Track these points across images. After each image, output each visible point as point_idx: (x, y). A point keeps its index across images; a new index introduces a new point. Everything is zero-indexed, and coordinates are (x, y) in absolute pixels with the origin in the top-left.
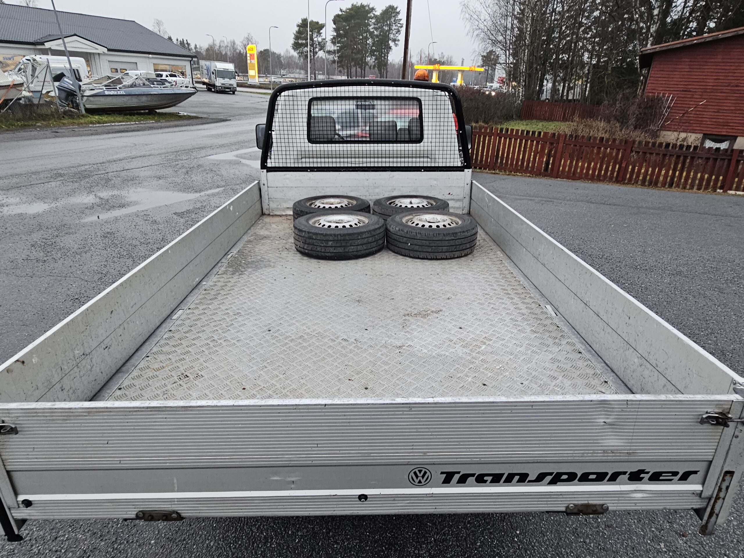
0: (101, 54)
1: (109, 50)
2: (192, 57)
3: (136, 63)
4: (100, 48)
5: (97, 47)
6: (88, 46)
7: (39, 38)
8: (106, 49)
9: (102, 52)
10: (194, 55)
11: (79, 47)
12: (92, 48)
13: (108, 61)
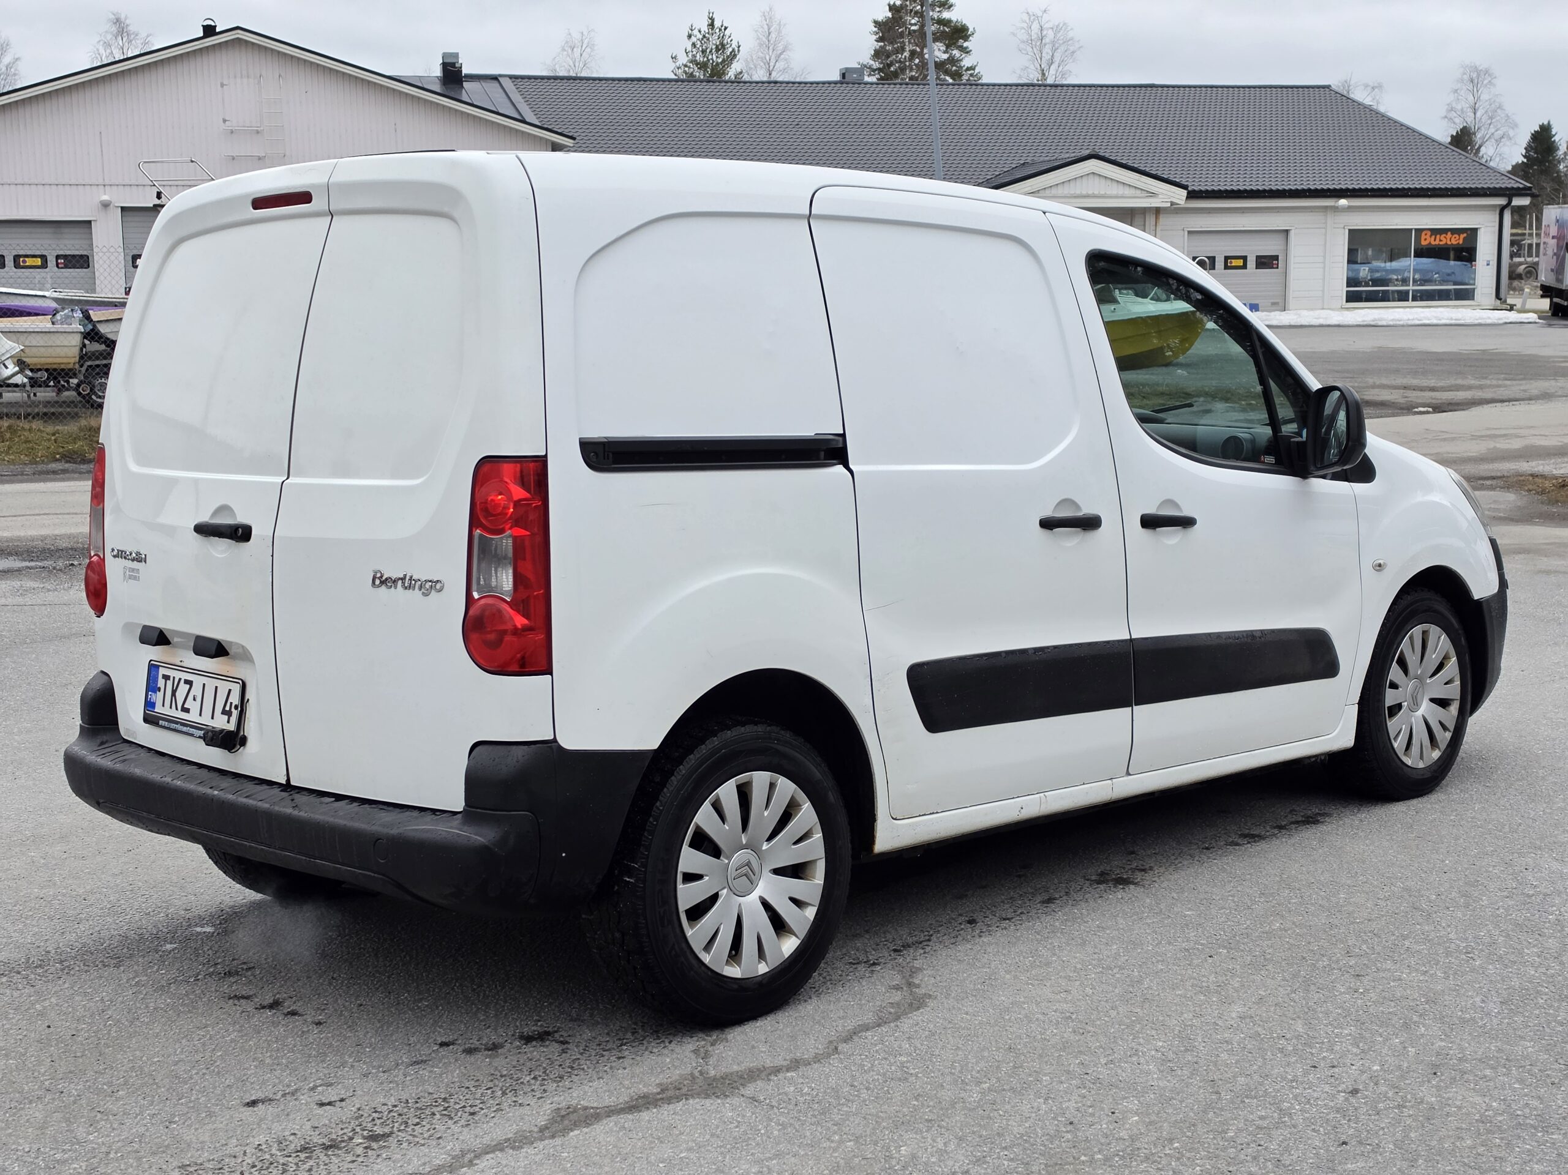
0: (1165, 209)
1: (1193, 195)
2: (1510, 193)
3: (1287, 232)
4: (1164, 192)
5: (1154, 189)
6: (1127, 188)
7: (989, 177)
8: (1184, 193)
9: (1169, 205)
10: (1521, 186)
11: (1096, 192)
12: (1138, 192)
13: (1186, 233)
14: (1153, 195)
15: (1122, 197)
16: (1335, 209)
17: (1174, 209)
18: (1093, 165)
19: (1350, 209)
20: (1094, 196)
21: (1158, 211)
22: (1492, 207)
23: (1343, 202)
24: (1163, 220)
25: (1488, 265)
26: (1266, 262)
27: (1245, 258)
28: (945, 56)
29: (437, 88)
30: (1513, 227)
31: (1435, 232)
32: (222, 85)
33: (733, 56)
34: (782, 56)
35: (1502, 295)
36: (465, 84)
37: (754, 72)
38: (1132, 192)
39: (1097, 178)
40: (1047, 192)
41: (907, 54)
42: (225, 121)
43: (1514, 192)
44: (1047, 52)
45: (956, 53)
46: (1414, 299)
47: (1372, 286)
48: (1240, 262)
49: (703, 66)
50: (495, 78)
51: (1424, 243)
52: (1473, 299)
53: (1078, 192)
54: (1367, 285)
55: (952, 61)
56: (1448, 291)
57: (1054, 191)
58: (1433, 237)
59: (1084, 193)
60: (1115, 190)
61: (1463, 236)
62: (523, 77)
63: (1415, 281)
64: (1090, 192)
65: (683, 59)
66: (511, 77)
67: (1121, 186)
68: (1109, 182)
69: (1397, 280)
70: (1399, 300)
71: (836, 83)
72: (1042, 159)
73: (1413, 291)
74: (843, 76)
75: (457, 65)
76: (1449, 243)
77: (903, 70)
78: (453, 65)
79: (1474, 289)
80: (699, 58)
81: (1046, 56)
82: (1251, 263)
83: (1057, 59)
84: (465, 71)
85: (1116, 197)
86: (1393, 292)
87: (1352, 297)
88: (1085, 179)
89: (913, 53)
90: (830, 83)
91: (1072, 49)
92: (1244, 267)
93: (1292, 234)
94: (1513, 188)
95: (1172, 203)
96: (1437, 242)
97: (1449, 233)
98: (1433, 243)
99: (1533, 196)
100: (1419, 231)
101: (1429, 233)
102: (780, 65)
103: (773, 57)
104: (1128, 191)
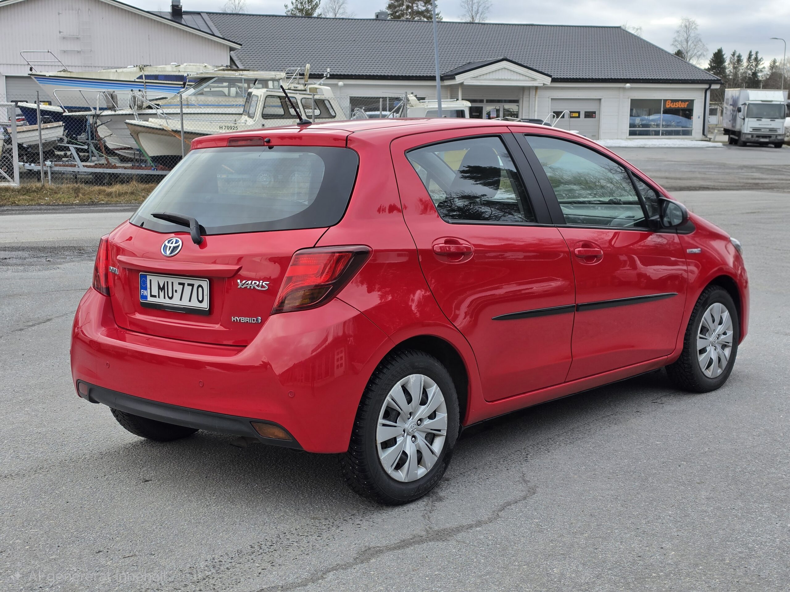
0: (540, 87)
1: (554, 80)
2: (710, 82)
3: (600, 99)
4: (540, 78)
5: (535, 77)
6: (521, 76)
7: (452, 69)
8: (550, 79)
9: (542, 85)
10: (716, 79)
11: (506, 78)
12: (527, 78)
13: (550, 99)
14: (534, 80)
15: (519, 80)
16: (624, 89)
17: (545, 87)
18: (504, 64)
19: (631, 88)
20: (505, 80)
21: (536, 88)
22: (702, 89)
23: (628, 85)
24: (539, 92)
25: (699, 118)
26: (590, 115)
27: (579, 113)
28: (424, 8)
29: (169, 18)
30: (711, 101)
31: (673, 101)
32: (59, 14)
33: (317, 5)
34: (342, 6)
35: (705, 134)
36: (183, 16)
37: (328, 14)
38: (524, 78)
39: (506, 71)
40: (482, 77)
41: (404, 7)
42: (60, 32)
43: (712, 82)
44: (475, 7)
45: (429, 6)
46: (662, 134)
47: (642, 127)
48: (577, 115)
49: (301, 10)
50: (199, 13)
51: (667, 106)
52: (691, 135)
53: (497, 78)
54: (639, 127)
55: (427, 11)
56: (680, 131)
57: (485, 77)
58: (672, 103)
59: (500, 78)
60: (515, 77)
61: (687, 103)
62: (213, 13)
63: (663, 125)
64: (503, 78)
65: (291, 7)
66: (207, 13)
67: (518, 75)
68: (512, 73)
69: (654, 125)
70: (655, 135)
71: (373, 20)
72: (478, 61)
73: (662, 130)
74: (377, 16)
75: (179, 6)
76: (680, 107)
77: (403, 15)
78: (177, 6)
79: (692, 130)
80: (299, 6)
81: (475, 9)
82: (582, 115)
83: (480, 11)
84: (183, 10)
85: (516, 80)
86: (652, 131)
87: (632, 133)
88: (500, 71)
89: (408, 7)
90: (370, 20)
91: (487, 6)
92: (579, 117)
93: (602, 101)
94: (711, 80)
95: (544, 84)
96: (674, 106)
97: (680, 102)
98: (672, 106)
99: (721, 84)
100: (665, 101)
101: (670, 101)
102: (341, 11)
103: (337, 6)
104: (522, 78)
